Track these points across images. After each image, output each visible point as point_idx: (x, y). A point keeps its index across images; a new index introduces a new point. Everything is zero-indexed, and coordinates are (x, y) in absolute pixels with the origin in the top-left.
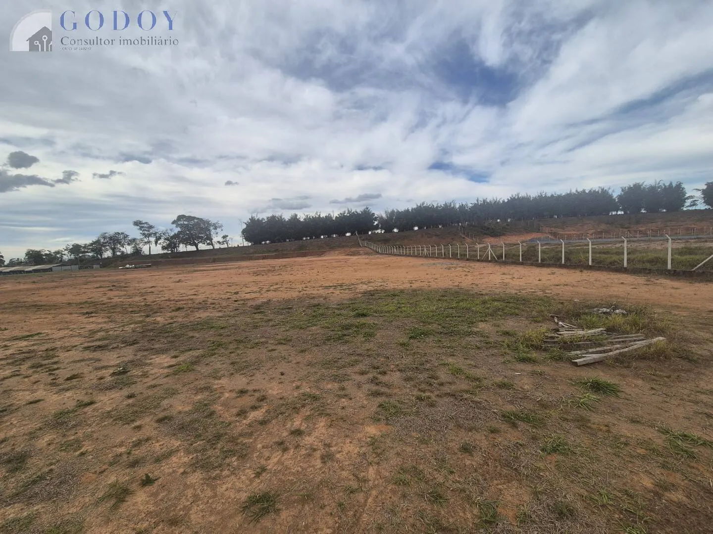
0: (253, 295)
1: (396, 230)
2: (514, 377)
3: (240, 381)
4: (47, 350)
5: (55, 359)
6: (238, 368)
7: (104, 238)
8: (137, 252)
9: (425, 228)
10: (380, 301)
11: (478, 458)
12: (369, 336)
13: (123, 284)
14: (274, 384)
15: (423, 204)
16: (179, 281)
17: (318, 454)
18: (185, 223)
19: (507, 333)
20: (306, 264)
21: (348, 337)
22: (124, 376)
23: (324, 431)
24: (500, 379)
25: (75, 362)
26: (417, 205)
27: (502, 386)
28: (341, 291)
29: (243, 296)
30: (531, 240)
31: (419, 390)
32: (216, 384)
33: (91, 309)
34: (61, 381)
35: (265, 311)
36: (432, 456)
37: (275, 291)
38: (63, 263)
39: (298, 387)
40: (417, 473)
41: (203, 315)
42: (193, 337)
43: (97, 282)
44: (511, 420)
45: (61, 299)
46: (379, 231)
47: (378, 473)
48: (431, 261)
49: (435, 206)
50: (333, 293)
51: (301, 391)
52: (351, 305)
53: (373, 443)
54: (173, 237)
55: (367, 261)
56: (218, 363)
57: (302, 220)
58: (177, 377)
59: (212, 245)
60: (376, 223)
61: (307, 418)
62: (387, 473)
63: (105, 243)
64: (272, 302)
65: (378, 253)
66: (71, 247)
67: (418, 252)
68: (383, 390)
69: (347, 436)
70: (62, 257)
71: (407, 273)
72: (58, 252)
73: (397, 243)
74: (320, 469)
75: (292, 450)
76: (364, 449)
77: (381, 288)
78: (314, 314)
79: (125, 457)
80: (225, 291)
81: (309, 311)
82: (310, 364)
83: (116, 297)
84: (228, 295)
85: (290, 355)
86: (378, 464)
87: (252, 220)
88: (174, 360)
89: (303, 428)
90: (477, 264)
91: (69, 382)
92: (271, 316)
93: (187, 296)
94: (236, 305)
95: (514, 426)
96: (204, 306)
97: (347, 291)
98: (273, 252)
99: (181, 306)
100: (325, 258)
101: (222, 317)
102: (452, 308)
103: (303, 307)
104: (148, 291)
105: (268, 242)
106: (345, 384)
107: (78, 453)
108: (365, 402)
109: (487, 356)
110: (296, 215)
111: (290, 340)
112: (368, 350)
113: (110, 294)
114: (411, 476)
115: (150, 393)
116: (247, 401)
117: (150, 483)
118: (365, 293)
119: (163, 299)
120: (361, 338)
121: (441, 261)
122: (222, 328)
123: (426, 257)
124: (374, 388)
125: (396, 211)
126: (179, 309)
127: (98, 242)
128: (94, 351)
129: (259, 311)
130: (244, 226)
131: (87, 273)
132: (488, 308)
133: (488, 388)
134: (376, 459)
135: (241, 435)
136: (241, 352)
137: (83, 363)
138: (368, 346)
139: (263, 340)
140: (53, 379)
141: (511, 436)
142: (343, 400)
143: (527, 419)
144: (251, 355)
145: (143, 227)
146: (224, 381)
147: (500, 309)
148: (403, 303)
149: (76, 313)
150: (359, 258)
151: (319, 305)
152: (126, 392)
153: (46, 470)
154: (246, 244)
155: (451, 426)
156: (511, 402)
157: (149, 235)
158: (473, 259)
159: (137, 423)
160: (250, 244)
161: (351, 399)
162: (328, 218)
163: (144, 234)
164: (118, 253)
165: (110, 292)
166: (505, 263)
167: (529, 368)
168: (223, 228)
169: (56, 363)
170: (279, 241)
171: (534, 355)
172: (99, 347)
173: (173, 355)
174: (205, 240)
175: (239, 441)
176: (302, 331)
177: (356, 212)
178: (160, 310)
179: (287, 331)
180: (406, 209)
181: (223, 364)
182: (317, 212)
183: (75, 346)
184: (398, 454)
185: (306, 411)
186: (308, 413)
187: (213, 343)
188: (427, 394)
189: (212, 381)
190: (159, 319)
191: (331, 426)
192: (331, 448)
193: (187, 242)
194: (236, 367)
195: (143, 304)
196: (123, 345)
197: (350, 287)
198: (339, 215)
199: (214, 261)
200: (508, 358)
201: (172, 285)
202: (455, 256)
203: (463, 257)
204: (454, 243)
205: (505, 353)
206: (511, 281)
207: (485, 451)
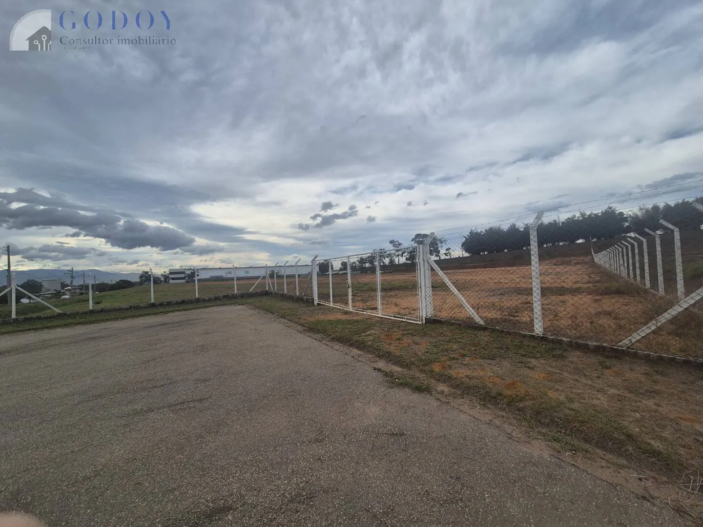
7: (375, 253)
18: (421, 239)
57: (521, 229)
59: (439, 256)
87: (471, 233)
105: (486, 253)
127: (372, 255)
130: (464, 240)
145: (395, 244)
154: (467, 255)
157: (399, 250)
162: (554, 224)
163: (395, 250)
164: (382, 264)
170: (497, 251)
174: (433, 253)
198: (566, 220)
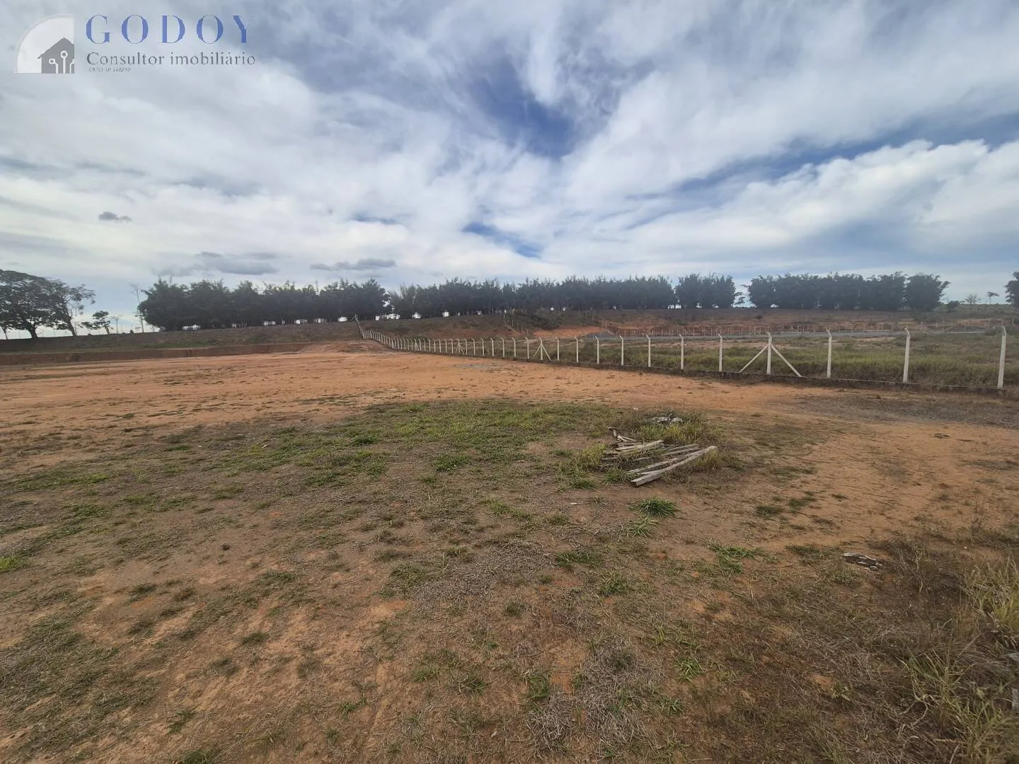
0: (165, 419)
1: (416, 316)
2: (568, 509)
3: (139, 572)
6: (135, 549)
9: (459, 314)
10: (394, 419)
11: (527, 619)
12: (377, 472)
14: (209, 567)
15: (456, 280)
17: (293, 666)
19: (561, 454)
20: (269, 364)
21: (343, 477)
23: (302, 627)
24: (554, 513)
26: (447, 281)
27: (557, 521)
28: (331, 407)
29: (144, 420)
30: (589, 336)
31: (451, 542)
32: (84, 584)
35: (191, 445)
36: (469, 630)
37: (212, 409)
39: (255, 566)
40: (448, 658)
41: (51, 460)
42: (24, 504)
44: (564, 563)
46: (392, 316)
47: (391, 672)
48: (467, 361)
49: (472, 285)
50: (318, 410)
51: (263, 571)
52: (348, 427)
53: (384, 630)
55: (372, 360)
56: (84, 546)
57: (260, 292)
59: (71, 328)
60: (387, 304)
61: (274, 613)
62: (406, 669)
64: (204, 429)
65: (390, 348)
67: (449, 348)
68: (399, 549)
69: (341, 628)
71: (434, 378)
73: (420, 335)
74: (297, 687)
75: (246, 670)
76: (369, 641)
77: (395, 400)
78: (284, 445)
80: (103, 414)
81: (278, 441)
82: (277, 526)
84: (109, 421)
85: (240, 515)
86: (391, 658)
87: (161, 287)
89: (265, 630)
90: (527, 366)
92: (203, 454)
94: (128, 437)
95: (569, 569)
96: (51, 442)
97: (341, 407)
98: (206, 344)
100: (304, 355)
101: (96, 461)
102: (495, 425)
103: (264, 435)
105: (195, 327)
106: (338, 549)
108: (371, 572)
109: (537, 485)
110: (250, 284)
111: (241, 491)
112: (375, 493)
114: (440, 665)
116: (152, 604)
118: (370, 409)
120: (363, 476)
121: (481, 361)
122: (97, 481)
123: (461, 355)
124: (384, 548)
125: (417, 288)
130: (145, 298)
132: (540, 423)
133: (539, 527)
134: (388, 652)
135: (140, 666)
136: (141, 520)
138: (374, 487)
139: (189, 494)
141: (566, 583)
142: (336, 574)
143: (584, 559)
144: (162, 524)
146: (101, 577)
147: (553, 423)
148: (427, 422)
150: (360, 357)
151: (293, 429)
155: (493, 583)
156: (566, 541)
158: (521, 358)
160: (157, 330)
161: (348, 570)
162: (308, 292)
166: (560, 364)
167: (585, 494)
170: (218, 326)
171: (592, 478)
175: (136, 678)
176: (263, 474)
177: (356, 285)
179: (234, 475)
180: (432, 285)
181: (101, 545)
182: (288, 281)
184: (421, 638)
185: (272, 602)
186: (275, 604)
187: (76, 510)
188: (462, 546)
189: (73, 579)
191: (314, 617)
192: (315, 652)
194: (130, 547)
197: (344, 401)
198: (326, 288)
199: (76, 359)
200: (563, 485)
202: (498, 355)
203: (509, 356)
204: (497, 336)
205: (559, 479)
206: (566, 387)
207: (536, 609)
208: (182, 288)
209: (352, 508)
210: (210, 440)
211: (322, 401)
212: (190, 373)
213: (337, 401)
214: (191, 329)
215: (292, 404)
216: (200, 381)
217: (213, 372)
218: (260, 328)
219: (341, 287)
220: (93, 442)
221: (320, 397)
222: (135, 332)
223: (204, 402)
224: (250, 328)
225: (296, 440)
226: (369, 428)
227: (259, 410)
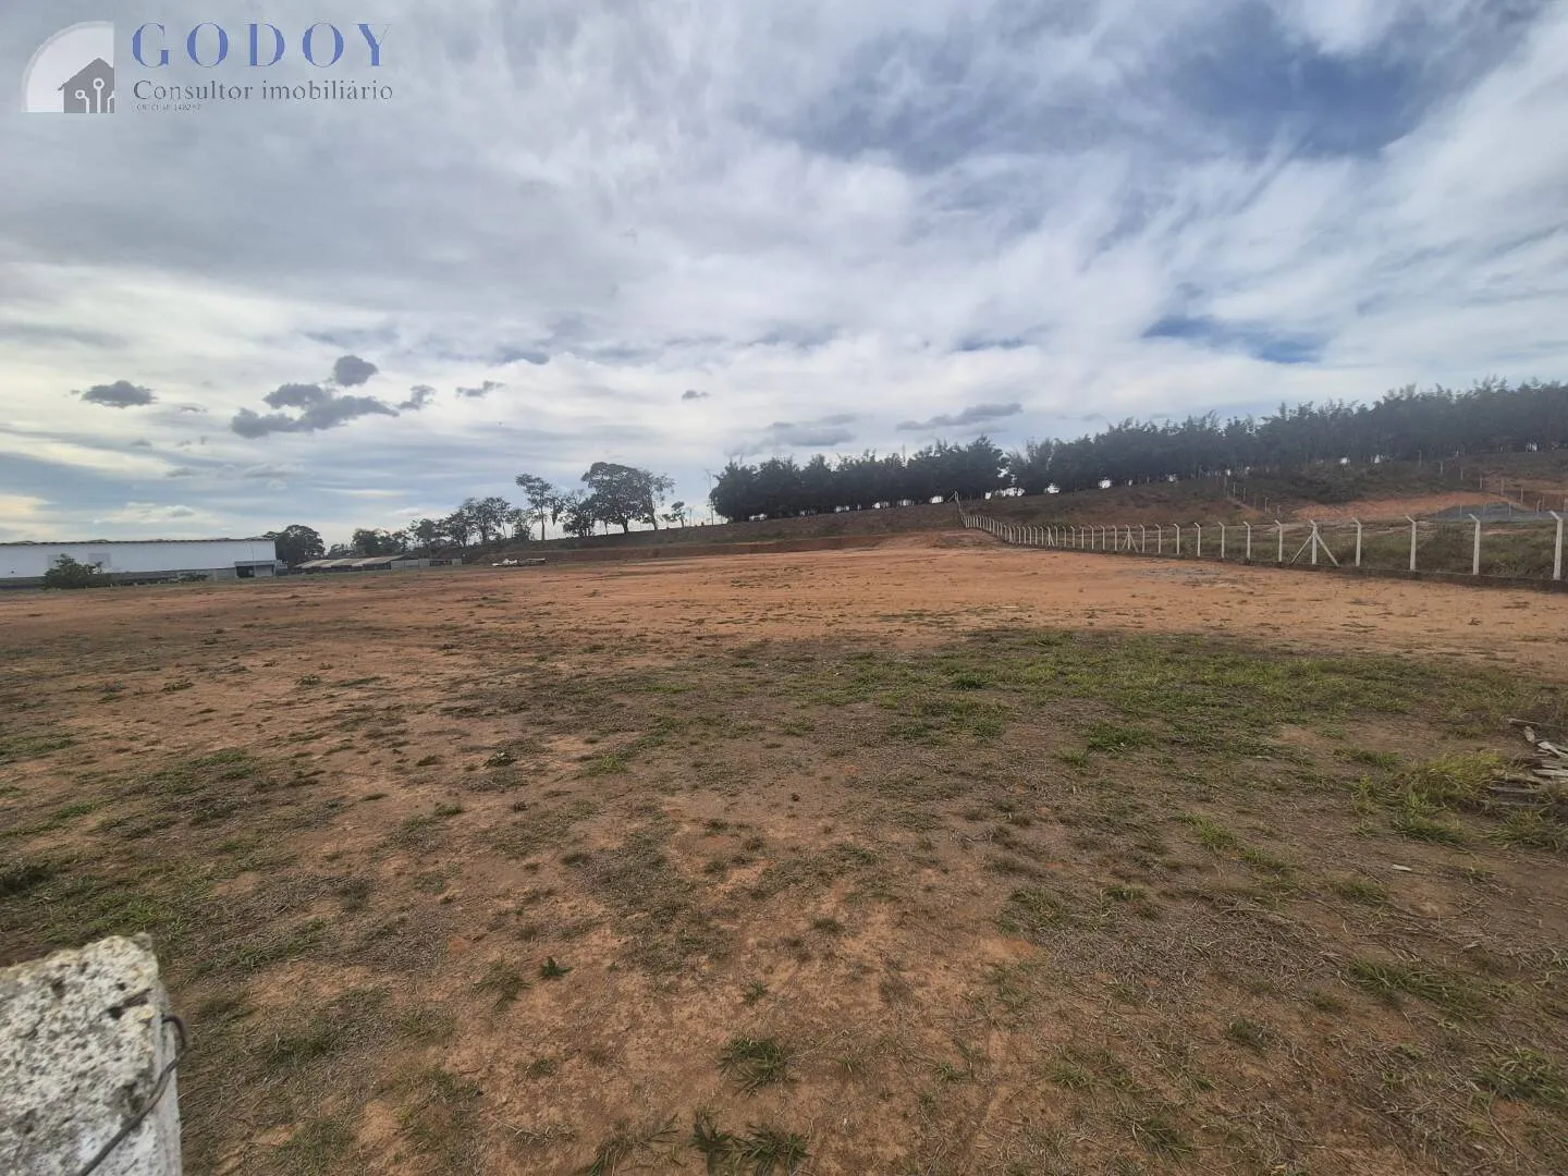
0: (733, 628)
1: (1052, 489)
2: (1388, 876)
3: (712, 804)
4: (388, 708)
5: (401, 727)
6: (708, 776)
7: (470, 508)
8: (522, 535)
9: (1130, 483)
10: (1013, 655)
11: (1277, 1067)
12: (987, 733)
13: (499, 596)
14: (778, 817)
15: (1128, 422)
16: (594, 594)
17: (874, 980)
18: (607, 478)
19: (1368, 759)
20: (842, 564)
21: (937, 732)
22: (508, 769)
23: (884, 931)
24: (1348, 875)
25: (430, 734)
26: (1111, 427)
27: (1352, 894)
28: (922, 628)
29: (711, 627)
30: (1447, 513)
31: (1115, 873)
32: (668, 803)
33: (451, 639)
34: (410, 765)
35: (758, 662)
36: (1151, 1037)
37: (778, 619)
38: (408, 555)
39: (828, 831)
40: (1114, 1072)
41: (639, 663)
42: (621, 705)
43: (458, 589)
44: (1384, 987)
45: (408, 620)
46: (1011, 492)
47: (1012, 1048)
48: (1144, 565)
49: (1160, 428)
50: (902, 631)
51: (836, 840)
52: (945, 660)
53: (1000, 977)
54: (582, 507)
55: (978, 560)
56: (668, 762)
57: (833, 468)
58: (595, 780)
59: (654, 521)
60: (1004, 472)
61: (849, 900)
62: (1036, 1054)
63: (472, 518)
64: (770, 645)
65: (1007, 542)
66: (419, 525)
67: (1111, 541)
68: (1022, 861)
69: (937, 953)
70: (404, 543)
71: (1081, 591)
72: (398, 535)
73: (1056, 520)
74: (879, 1012)
75: (819, 962)
76: (977, 988)
77: (1015, 624)
78: (861, 675)
79: (512, 920)
80: (678, 617)
81: (851, 669)
82: (852, 783)
83: (490, 620)
84: (682, 627)
85: (810, 760)
86: (1012, 1027)
87: (731, 470)
88: (590, 746)
89: (840, 919)
90: (1277, 576)
91: (422, 768)
92: (771, 675)
93: (610, 623)
94: (699, 646)
95: (1390, 1002)
96: (638, 644)
97: (933, 629)
98: (771, 538)
99: (599, 643)
100: (882, 553)
101: (673, 670)
102: (1204, 683)
103: (835, 659)
104: (542, 611)
105: (762, 516)
106: (932, 836)
107: (441, 897)
108: (980, 884)
109: (1305, 811)
110: (822, 459)
111: (811, 729)
112: (985, 765)
113: (480, 613)
114: (1096, 1073)
115: (550, 805)
116: (725, 845)
117: (557, 975)
118: (975, 635)
119: (566, 627)
120: (966, 737)
121: (1174, 564)
122: (675, 692)
123: (1131, 553)
124: (1001, 854)
125: (1054, 443)
126: (595, 649)
127: (460, 515)
128: (458, 717)
129: (745, 661)
130: (716, 483)
131: (440, 573)
132: (1310, 690)
133: (1309, 896)
134: (1007, 1016)
135: (715, 913)
136: (713, 744)
137: (442, 738)
138: (984, 756)
139: (755, 723)
140: (399, 762)
141: (1384, 1030)
142: (929, 871)
143: (1430, 993)
144: (733, 752)
145: (532, 487)
146: (681, 799)
147: (1345, 693)
148: (1069, 664)
149: (428, 646)
150: (960, 555)
151: (871, 655)
152: (510, 798)
153: (396, 917)
154: (719, 520)
155: (1202, 971)
156: (1382, 940)
157: (543, 503)
158: (1264, 559)
159: (531, 860)
160: (725, 521)
161: (946, 871)
162: (893, 463)
163: (534, 501)
164: (492, 538)
165: (478, 609)
166: (1361, 574)
167: (1438, 857)
168: (675, 487)
169: (402, 733)
170: (785, 515)
171: (1454, 823)
172: (466, 710)
173: (587, 737)
174: (640, 513)
175: (712, 924)
176: (836, 710)
177: (958, 448)
178: (561, 649)
179: (803, 707)
180: (1083, 437)
181: (679, 764)
182: (868, 451)
183: (430, 706)
184: (1062, 1015)
185: (847, 884)
186: (851, 889)
187: (659, 720)
188: (1137, 886)
189: (658, 795)
190: (561, 665)
191: (900, 924)
192: (902, 974)
193: (609, 515)
194: (704, 772)
195: (534, 634)
196: (503, 711)
197: (941, 620)
198: (916, 456)
199: (657, 554)
200: (1370, 822)
201: (584, 602)
202: (1211, 553)
203: (1235, 556)
204: (1208, 518)
205: (1362, 810)
206: (1380, 622)
207: (1301, 1053)
208: (751, 470)
209: (951, 780)
210: (778, 658)
211: (907, 618)
212: (755, 573)
213: (928, 619)
214: (757, 520)
215: (870, 619)
216: (765, 584)
217: (778, 572)
218: (832, 515)
219: (936, 452)
220: (672, 648)
221: (905, 612)
222: (706, 524)
223: (770, 610)
224: (820, 515)
225: (874, 670)
226: (974, 663)
227: (829, 625)
